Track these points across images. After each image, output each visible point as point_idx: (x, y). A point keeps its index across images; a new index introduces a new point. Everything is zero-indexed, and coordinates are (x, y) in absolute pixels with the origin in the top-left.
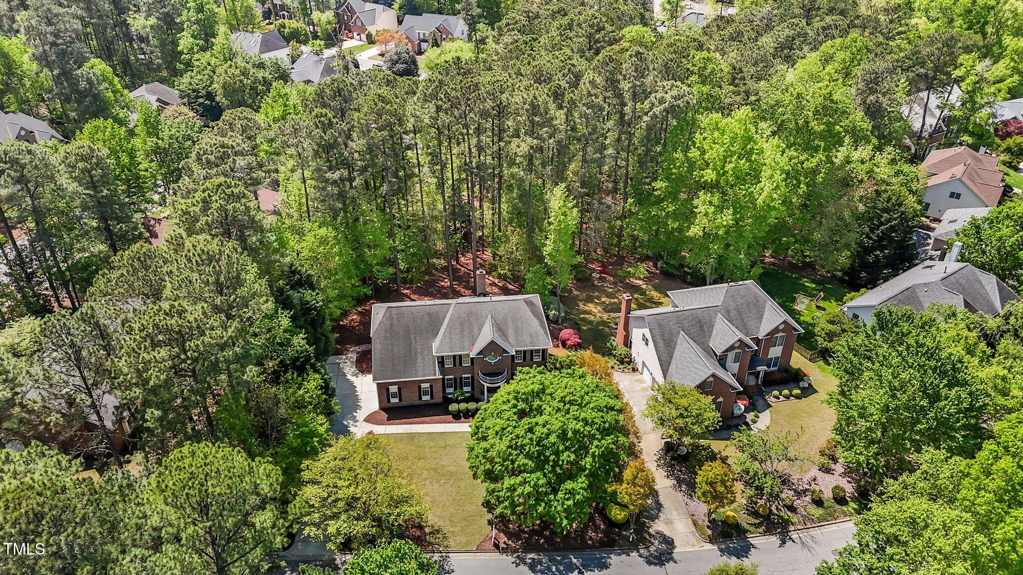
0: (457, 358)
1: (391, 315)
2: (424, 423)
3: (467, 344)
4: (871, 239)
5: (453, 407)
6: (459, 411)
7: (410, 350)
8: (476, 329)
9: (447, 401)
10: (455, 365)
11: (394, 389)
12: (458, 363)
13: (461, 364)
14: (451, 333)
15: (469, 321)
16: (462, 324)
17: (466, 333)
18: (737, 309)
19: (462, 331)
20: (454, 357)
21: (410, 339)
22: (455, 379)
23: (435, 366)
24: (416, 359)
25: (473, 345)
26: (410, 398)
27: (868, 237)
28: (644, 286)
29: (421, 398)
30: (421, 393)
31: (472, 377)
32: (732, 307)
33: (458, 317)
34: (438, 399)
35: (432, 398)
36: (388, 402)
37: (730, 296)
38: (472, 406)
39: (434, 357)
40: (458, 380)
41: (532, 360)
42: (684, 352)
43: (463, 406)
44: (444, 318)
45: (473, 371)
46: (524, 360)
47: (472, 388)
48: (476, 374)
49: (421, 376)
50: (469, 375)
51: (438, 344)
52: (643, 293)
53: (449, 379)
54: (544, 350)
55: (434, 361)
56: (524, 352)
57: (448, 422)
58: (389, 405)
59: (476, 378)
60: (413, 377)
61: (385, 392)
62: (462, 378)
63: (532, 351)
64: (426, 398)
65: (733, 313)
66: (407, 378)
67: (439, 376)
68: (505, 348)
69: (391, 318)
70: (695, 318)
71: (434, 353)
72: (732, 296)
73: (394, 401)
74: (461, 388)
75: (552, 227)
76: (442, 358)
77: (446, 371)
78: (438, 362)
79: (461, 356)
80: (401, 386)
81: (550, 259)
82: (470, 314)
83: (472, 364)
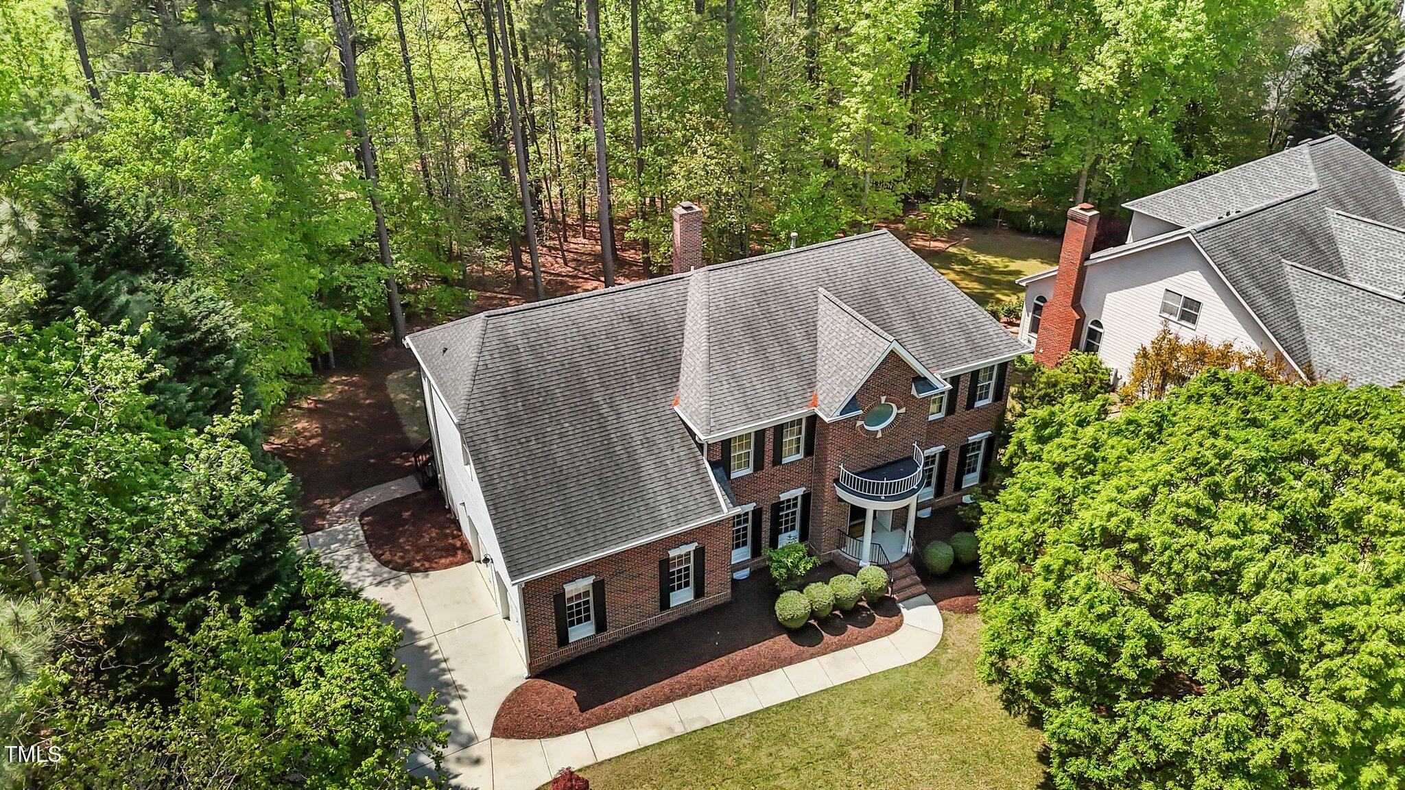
0: (769, 437)
1: (503, 341)
2: (711, 683)
3: (790, 384)
5: (792, 605)
6: (813, 615)
7: (608, 443)
8: (798, 335)
9: (765, 584)
10: (759, 466)
11: (577, 592)
12: (768, 458)
13: (777, 460)
14: (728, 361)
15: (768, 314)
16: (750, 328)
17: (775, 352)
18: (1349, 191)
19: (760, 351)
20: (760, 434)
21: (595, 406)
22: (757, 513)
23: (704, 480)
24: (636, 469)
25: (812, 384)
26: (634, 610)
28: (952, 250)
29: (665, 604)
30: (667, 585)
31: (806, 497)
32: (1340, 191)
33: (732, 309)
34: (718, 592)
35: (699, 593)
36: (563, 640)
37: (1325, 166)
38: (846, 587)
39: (700, 446)
40: (766, 517)
41: (970, 405)
42: (1335, 306)
43: (821, 593)
44: (681, 323)
45: (819, 471)
46: (951, 410)
47: (803, 537)
48: (829, 482)
49: (660, 528)
50: (799, 492)
51: (704, 404)
52: (964, 261)
53: (738, 519)
54: (1003, 366)
55: (698, 464)
56: (955, 380)
57: (790, 661)
58: (564, 653)
59: (827, 495)
60: (638, 535)
61: (549, 610)
62: (777, 507)
63: (975, 375)
64: (682, 597)
65: (1350, 204)
66: (627, 539)
67: (727, 510)
68: (924, 372)
69: (510, 349)
70: (1290, 226)
71: (702, 437)
72: (1327, 166)
73: (581, 632)
74: (774, 543)
75: (864, 48)
76: (726, 445)
77: (736, 492)
78: (714, 465)
79: (779, 430)
80: (605, 576)
81: (855, 153)
82: (761, 295)
83: (809, 452)
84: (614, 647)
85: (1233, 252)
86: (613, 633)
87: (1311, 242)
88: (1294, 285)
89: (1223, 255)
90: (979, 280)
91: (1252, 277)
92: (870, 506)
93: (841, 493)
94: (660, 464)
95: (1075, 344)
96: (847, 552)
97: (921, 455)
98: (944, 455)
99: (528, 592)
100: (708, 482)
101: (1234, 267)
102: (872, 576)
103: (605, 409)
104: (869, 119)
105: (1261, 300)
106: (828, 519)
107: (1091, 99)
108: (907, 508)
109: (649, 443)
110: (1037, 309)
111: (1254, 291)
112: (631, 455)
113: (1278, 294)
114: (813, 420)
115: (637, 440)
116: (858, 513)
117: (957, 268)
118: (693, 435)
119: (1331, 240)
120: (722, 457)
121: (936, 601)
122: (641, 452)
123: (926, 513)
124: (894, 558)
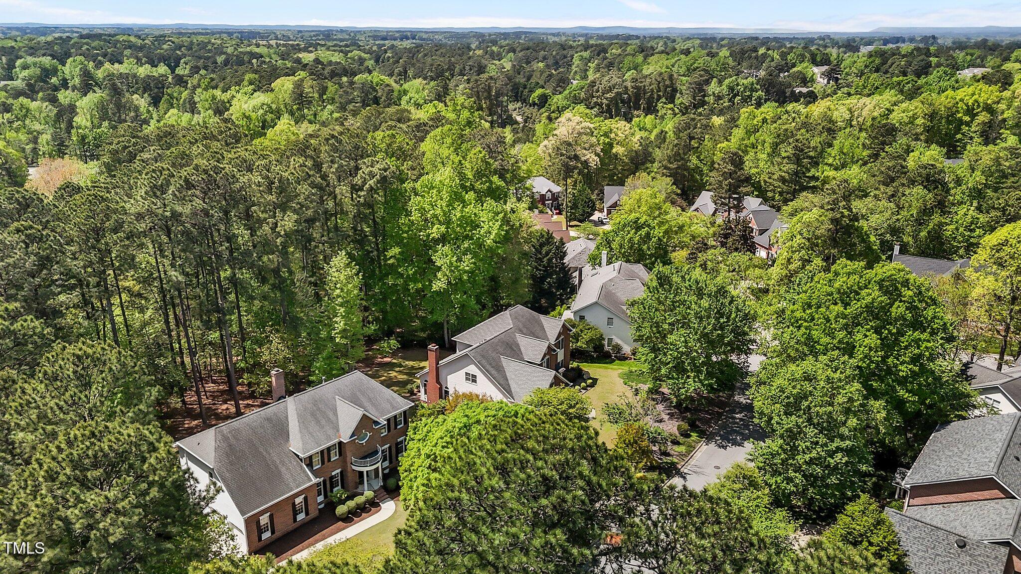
0: (326, 451)
1: (223, 435)
3: (330, 432)
4: (540, 270)
5: (341, 510)
6: (349, 512)
7: (268, 465)
8: (331, 414)
9: (331, 506)
10: (323, 463)
11: (264, 520)
12: (326, 460)
13: (329, 460)
14: (307, 428)
15: (319, 409)
16: (313, 414)
17: (323, 422)
18: (524, 326)
19: (318, 422)
20: (322, 452)
21: (261, 453)
22: (324, 481)
23: (305, 472)
24: (279, 472)
25: (338, 431)
26: (284, 524)
27: (537, 269)
28: (394, 361)
29: (295, 520)
30: (295, 513)
31: (341, 472)
32: (521, 326)
33: (305, 410)
34: (314, 513)
35: (307, 514)
36: (260, 539)
37: (515, 318)
38: (360, 500)
39: (301, 460)
40: (328, 482)
41: (396, 428)
42: (516, 370)
43: (351, 504)
44: (287, 417)
45: (345, 461)
46: (389, 431)
47: (343, 487)
48: (349, 464)
49: (292, 490)
50: (339, 471)
51: (301, 445)
52: (400, 366)
53: (318, 484)
54: (405, 412)
55: (301, 466)
56: (388, 420)
57: (344, 529)
58: (261, 544)
59: (349, 469)
60: (284, 494)
61: (255, 528)
62: (332, 478)
63: (395, 417)
64: (301, 517)
65: (525, 331)
66: (280, 496)
67: (314, 480)
68: (376, 419)
69: (225, 439)
70: (503, 342)
71: (301, 456)
72: (516, 318)
73: (266, 535)
74: (332, 491)
75: (340, 300)
76: (310, 457)
77: (316, 474)
78: (307, 465)
79: (329, 449)
80: (273, 512)
81: (341, 337)
82: (315, 403)
83: (340, 455)
84: (279, 540)
85: (483, 356)
86: (278, 534)
87: (511, 348)
88: (504, 364)
89: (479, 358)
90: (406, 374)
91: (490, 364)
92: (364, 469)
93: (354, 467)
94: (288, 469)
95: (441, 397)
96: (359, 490)
97: (380, 449)
98: (390, 447)
99: (247, 522)
100: (306, 472)
101: (484, 362)
102: (369, 494)
103: (265, 453)
104: (345, 324)
105: (493, 372)
106: (351, 479)
107: (438, 293)
108: (378, 468)
109: (283, 463)
110: (425, 385)
111: (491, 369)
112: (277, 467)
113: (500, 369)
114: (340, 443)
115: (278, 462)
116: (361, 473)
117: (397, 369)
118: (298, 456)
119: (518, 345)
120: (309, 462)
121: (392, 499)
122: (280, 466)
123: (387, 471)
124: (376, 488)
